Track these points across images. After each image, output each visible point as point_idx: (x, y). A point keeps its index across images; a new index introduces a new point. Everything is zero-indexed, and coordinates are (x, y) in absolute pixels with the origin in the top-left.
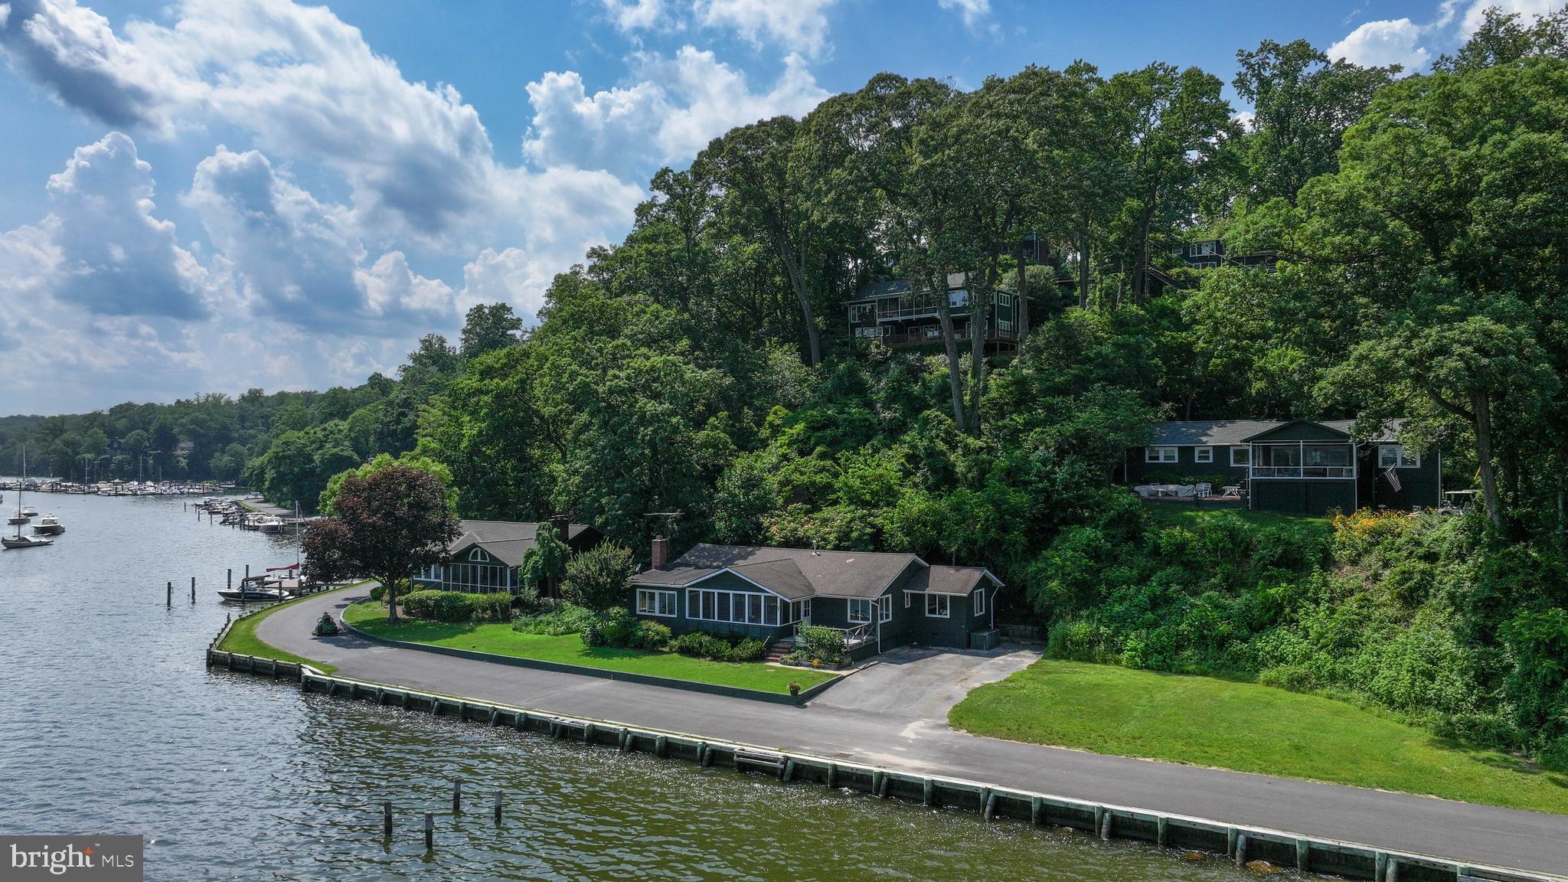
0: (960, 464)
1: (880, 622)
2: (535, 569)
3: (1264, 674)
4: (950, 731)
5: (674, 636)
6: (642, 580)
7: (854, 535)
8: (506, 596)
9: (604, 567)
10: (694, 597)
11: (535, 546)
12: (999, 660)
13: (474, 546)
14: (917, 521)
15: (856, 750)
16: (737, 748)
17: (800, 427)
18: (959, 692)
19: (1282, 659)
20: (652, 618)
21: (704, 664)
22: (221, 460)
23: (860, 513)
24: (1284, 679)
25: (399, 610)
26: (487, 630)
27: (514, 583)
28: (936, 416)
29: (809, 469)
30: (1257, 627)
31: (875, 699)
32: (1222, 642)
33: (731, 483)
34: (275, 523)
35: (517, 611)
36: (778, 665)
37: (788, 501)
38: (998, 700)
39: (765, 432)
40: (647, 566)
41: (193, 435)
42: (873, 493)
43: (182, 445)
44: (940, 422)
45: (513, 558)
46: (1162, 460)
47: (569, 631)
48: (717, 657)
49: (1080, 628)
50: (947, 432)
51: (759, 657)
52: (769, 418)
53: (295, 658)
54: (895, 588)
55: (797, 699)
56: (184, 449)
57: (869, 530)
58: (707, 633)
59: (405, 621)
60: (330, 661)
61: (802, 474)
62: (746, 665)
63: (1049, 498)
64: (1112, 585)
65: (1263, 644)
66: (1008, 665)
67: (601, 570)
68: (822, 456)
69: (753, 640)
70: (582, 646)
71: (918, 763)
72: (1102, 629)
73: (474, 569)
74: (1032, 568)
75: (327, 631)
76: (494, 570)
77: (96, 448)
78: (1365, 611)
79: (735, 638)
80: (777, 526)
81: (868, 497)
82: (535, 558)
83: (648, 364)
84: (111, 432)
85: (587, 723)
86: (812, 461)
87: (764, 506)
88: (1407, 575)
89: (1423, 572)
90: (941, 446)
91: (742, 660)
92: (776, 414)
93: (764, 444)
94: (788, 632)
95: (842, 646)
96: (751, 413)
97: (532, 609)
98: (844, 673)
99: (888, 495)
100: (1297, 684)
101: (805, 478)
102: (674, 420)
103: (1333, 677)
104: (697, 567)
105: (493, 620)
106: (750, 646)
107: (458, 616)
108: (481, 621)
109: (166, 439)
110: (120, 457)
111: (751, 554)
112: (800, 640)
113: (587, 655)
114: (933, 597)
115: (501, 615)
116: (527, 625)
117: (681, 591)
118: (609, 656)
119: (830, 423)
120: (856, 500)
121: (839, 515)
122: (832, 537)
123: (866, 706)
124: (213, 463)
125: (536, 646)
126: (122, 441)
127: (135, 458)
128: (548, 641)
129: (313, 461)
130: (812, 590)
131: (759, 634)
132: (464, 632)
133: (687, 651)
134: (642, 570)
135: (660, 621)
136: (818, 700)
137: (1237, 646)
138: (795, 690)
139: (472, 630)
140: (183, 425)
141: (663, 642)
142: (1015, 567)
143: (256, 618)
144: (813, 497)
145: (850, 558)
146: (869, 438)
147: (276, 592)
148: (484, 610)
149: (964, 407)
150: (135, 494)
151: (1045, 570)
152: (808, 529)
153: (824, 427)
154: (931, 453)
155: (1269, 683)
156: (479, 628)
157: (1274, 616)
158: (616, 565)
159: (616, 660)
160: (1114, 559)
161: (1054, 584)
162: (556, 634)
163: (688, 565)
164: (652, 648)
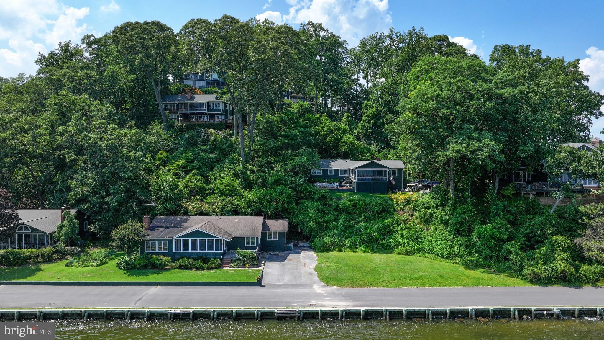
1: (259, 245)
3: (396, 251)
5: (173, 261)
7: (229, 208)
8: (48, 249)
10: (178, 242)
11: (63, 224)
12: (303, 255)
14: (251, 203)
16: (275, 310)
18: (311, 271)
19: (399, 245)
21: (196, 272)
24: (404, 252)
30: (385, 235)
32: (377, 241)
35: (55, 256)
36: (230, 269)
42: (230, 191)
45: (49, 228)
46: (316, 174)
47: (102, 263)
48: (199, 269)
49: (328, 240)
51: (219, 267)
52: (159, 156)
55: (257, 283)
57: (233, 206)
58: (188, 258)
62: (217, 271)
65: (391, 241)
68: (196, 174)
69: (213, 259)
70: (124, 271)
72: (336, 240)
76: (34, 236)
79: (205, 259)
80: (191, 206)
81: (227, 192)
82: (65, 229)
87: (182, 197)
88: (425, 214)
91: (213, 268)
92: (163, 154)
97: (63, 254)
98: (261, 268)
99: (234, 191)
100: (408, 253)
103: (419, 250)
105: (45, 262)
106: (213, 263)
108: (39, 263)
113: (131, 275)
115: (49, 259)
117: (171, 241)
120: (223, 193)
121: (217, 201)
122: (220, 210)
123: (287, 282)
125: (91, 274)
128: (96, 271)
131: (215, 256)
133: (181, 267)
136: (264, 282)
138: (259, 280)
139: (40, 269)
141: (168, 264)
145: (236, 219)
146: (214, 166)
149: (245, 153)
151: (305, 218)
152: (205, 207)
155: (399, 254)
161: (311, 224)
162: (97, 266)
163: (158, 227)
164: (159, 268)
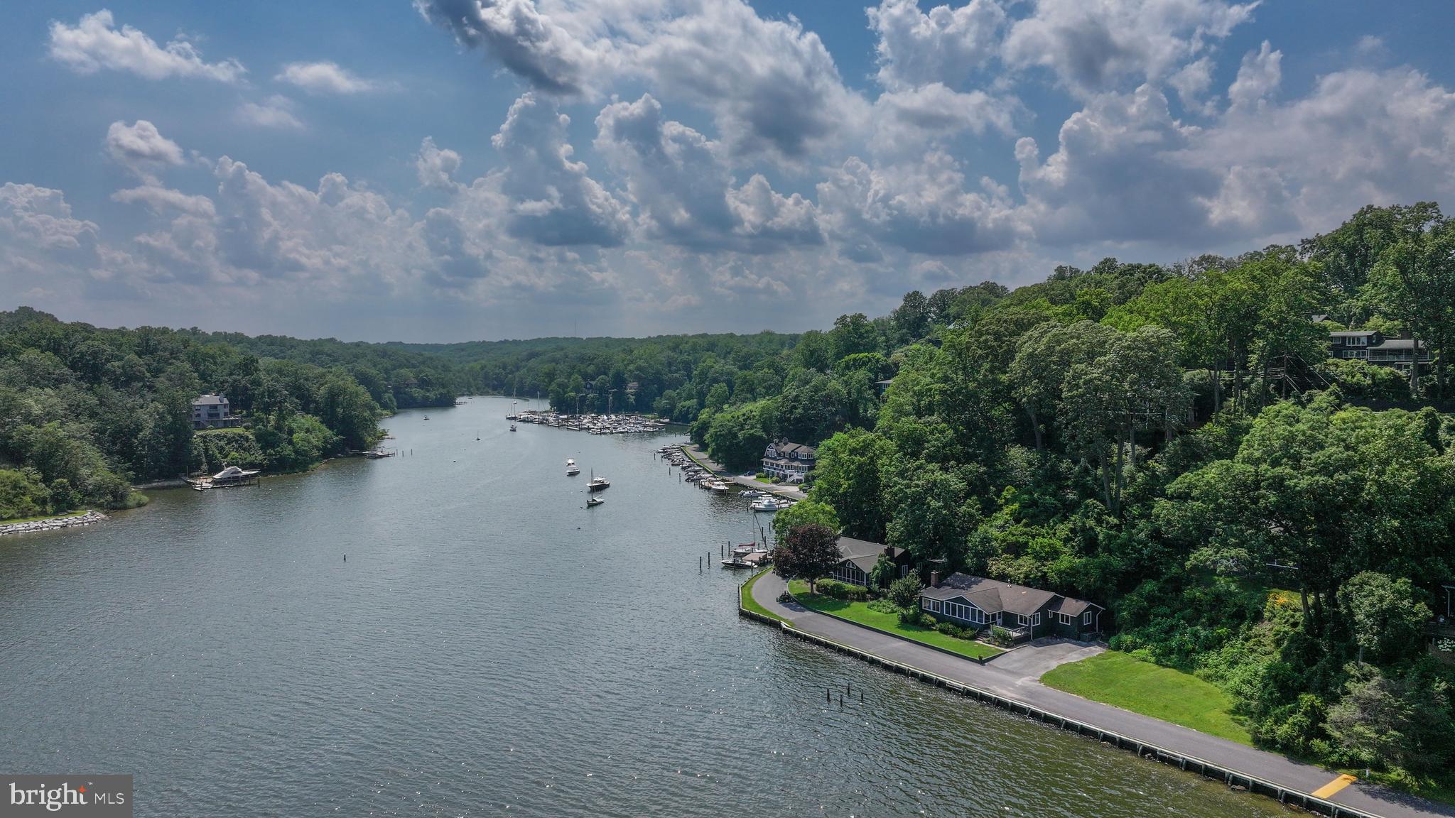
0: (1101, 532)
1: (1032, 625)
2: (877, 577)
3: (1198, 671)
4: (1037, 684)
5: (938, 622)
6: (924, 593)
7: (1032, 576)
8: (863, 588)
9: (907, 588)
10: (948, 605)
11: (878, 565)
12: (1087, 649)
13: (848, 560)
14: (1063, 572)
15: (994, 688)
16: (947, 681)
17: (1016, 506)
18: (1054, 665)
19: (1206, 666)
20: (929, 613)
21: (949, 638)
22: (661, 402)
23: (1036, 565)
24: (1203, 675)
25: (815, 586)
26: (856, 605)
27: (867, 580)
28: (1093, 504)
29: (1018, 532)
30: (1208, 648)
31: (1016, 665)
32: (1188, 653)
33: (974, 539)
34: (721, 488)
35: (869, 596)
36: (981, 643)
37: (1004, 551)
38: (1065, 672)
39: (1001, 501)
40: (928, 584)
41: (637, 378)
42: (1047, 553)
43: (630, 385)
44: (1095, 508)
45: (867, 568)
47: (893, 612)
48: (955, 636)
49: (1127, 639)
50: (1098, 513)
51: (973, 638)
52: (1004, 493)
53: (775, 616)
54: (1043, 610)
55: (981, 662)
56: (632, 388)
57: (1039, 574)
58: (952, 623)
59: (818, 596)
60: (791, 619)
61: (1014, 535)
62: (967, 641)
63: (1139, 562)
64: (1156, 616)
65: (1202, 658)
66: (1091, 652)
67: (906, 589)
68: (1026, 525)
69: (972, 629)
70: (898, 622)
71: (1013, 695)
72: (1138, 640)
73: (849, 571)
74: (1116, 604)
75: (785, 600)
76: (858, 573)
77: (577, 390)
78: (1255, 648)
79: (964, 627)
80: (995, 566)
81: (1043, 554)
82: (878, 570)
83: (933, 477)
84: (586, 377)
85: (895, 664)
86: (1021, 528)
87: (992, 553)
89: (1285, 632)
90: (1091, 523)
91: (965, 639)
92: (1009, 492)
93: (1000, 508)
94: (988, 627)
95: (1010, 637)
96: (994, 489)
97: (876, 596)
98: (1008, 650)
99: (1054, 554)
100: (1207, 678)
101: (1014, 538)
102: (944, 512)
103: (1222, 677)
104: (953, 588)
105: (858, 600)
106: (969, 633)
107: (841, 597)
108: (852, 600)
109: (620, 381)
110: (592, 395)
111: (981, 581)
112: (990, 633)
113: (899, 627)
114: (1062, 615)
115: (861, 598)
116: (873, 605)
117: (942, 602)
118: (908, 629)
119: (1034, 503)
120: (1037, 556)
121: (1026, 564)
122: (1022, 576)
123: (1009, 667)
124: (655, 404)
125: (877, 619)
126: (594, 383)
127: (600, 394)
128: (883, 617)
129: (738, 438)
130: (1001, 607)
131: (974, 627)
132: (846, 607)
133: (943, 631)
134: (926, 587)
135: (932, 614)
136: (991, 663)
137: (1193, 656)
138: (981, 658)
139: (849, 606)
140: (630, 371)
141: (933, 625)
142: (1109, 601)
143: (749, 585)
144: (1016, 550)
145: (1025, 591)
146: (1054, 514)
147: (749, 563)
148: (854, 594)
149: (1111, 498)
150: (612, 433)
151: (1122, 605)
152: (1010, 570)
153: (1030, 506)
154: (1084, 530)
155: (1198, 676)
156: (852, 604)
157: (1214, 644)
158: (913, 588)
159: (911, 632)
160: (1162, 602)
161: (1125, 613)
162: (886, 613)
163: (949, 585)
164: (928, 627)
